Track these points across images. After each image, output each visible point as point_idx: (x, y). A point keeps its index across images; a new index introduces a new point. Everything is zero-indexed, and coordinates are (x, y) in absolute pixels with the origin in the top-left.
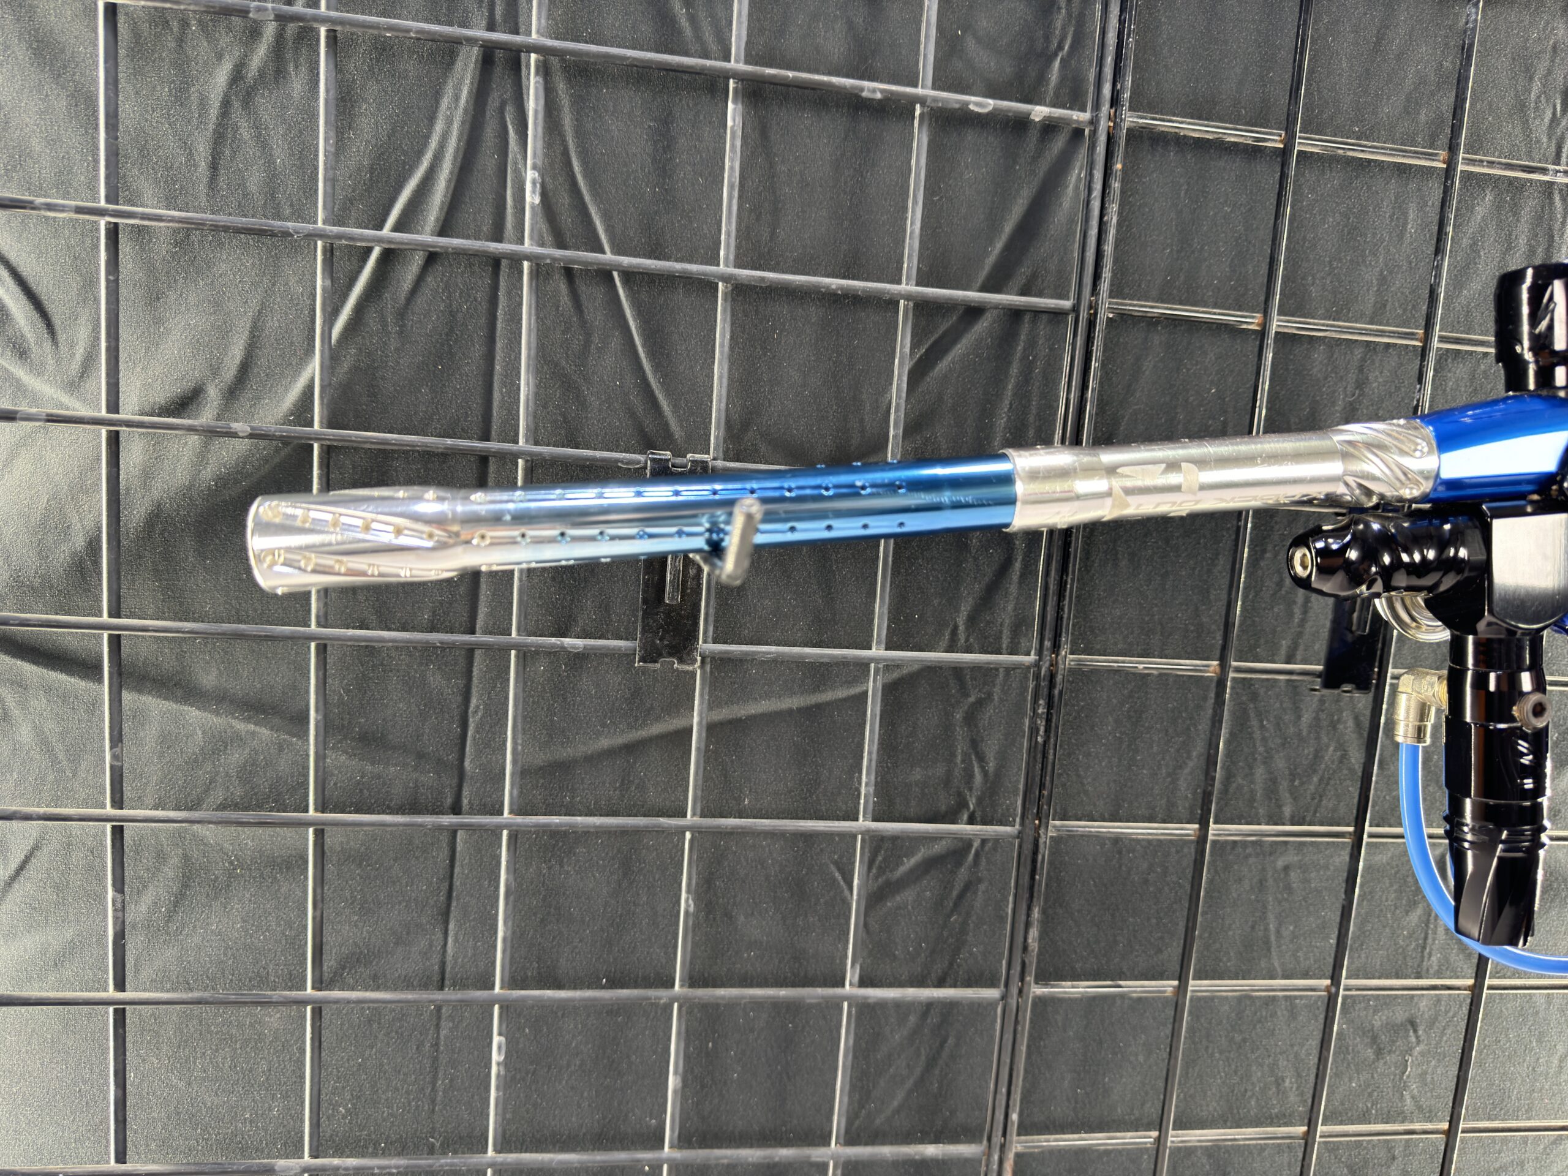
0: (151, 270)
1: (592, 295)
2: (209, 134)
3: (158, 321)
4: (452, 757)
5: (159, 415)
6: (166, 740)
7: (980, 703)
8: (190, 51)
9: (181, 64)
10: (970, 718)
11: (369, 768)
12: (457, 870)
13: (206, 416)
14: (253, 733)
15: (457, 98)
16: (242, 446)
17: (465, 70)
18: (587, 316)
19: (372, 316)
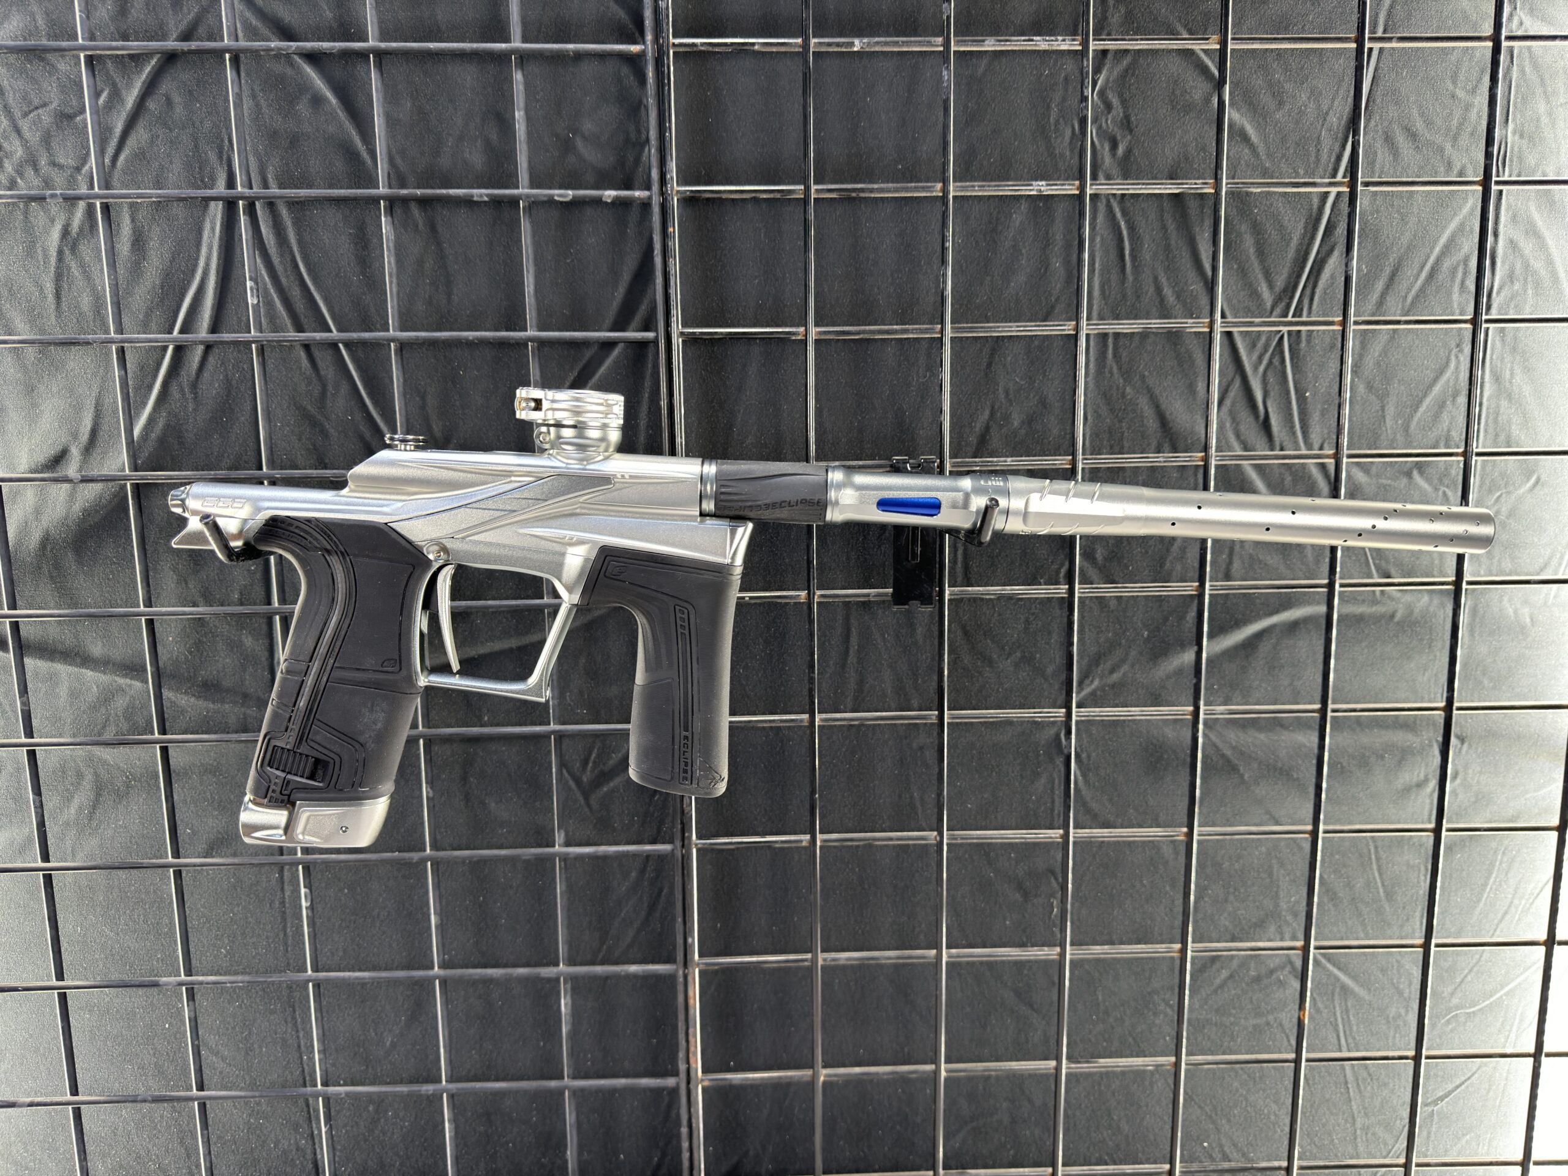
0: (26, 372)
1: (324, 359)
2: (52, 274)
3: (34, 405)
5: (41, 472)
6: (74, 694)
8: (32, 220)
9: (28, 228)
11: (211, 706)
13: (72, 470)
14: (130, 686)
15: (213, 229)
16: (98, 487)
17: (216, 210)
18: (322, 373)
19: (174, 390)
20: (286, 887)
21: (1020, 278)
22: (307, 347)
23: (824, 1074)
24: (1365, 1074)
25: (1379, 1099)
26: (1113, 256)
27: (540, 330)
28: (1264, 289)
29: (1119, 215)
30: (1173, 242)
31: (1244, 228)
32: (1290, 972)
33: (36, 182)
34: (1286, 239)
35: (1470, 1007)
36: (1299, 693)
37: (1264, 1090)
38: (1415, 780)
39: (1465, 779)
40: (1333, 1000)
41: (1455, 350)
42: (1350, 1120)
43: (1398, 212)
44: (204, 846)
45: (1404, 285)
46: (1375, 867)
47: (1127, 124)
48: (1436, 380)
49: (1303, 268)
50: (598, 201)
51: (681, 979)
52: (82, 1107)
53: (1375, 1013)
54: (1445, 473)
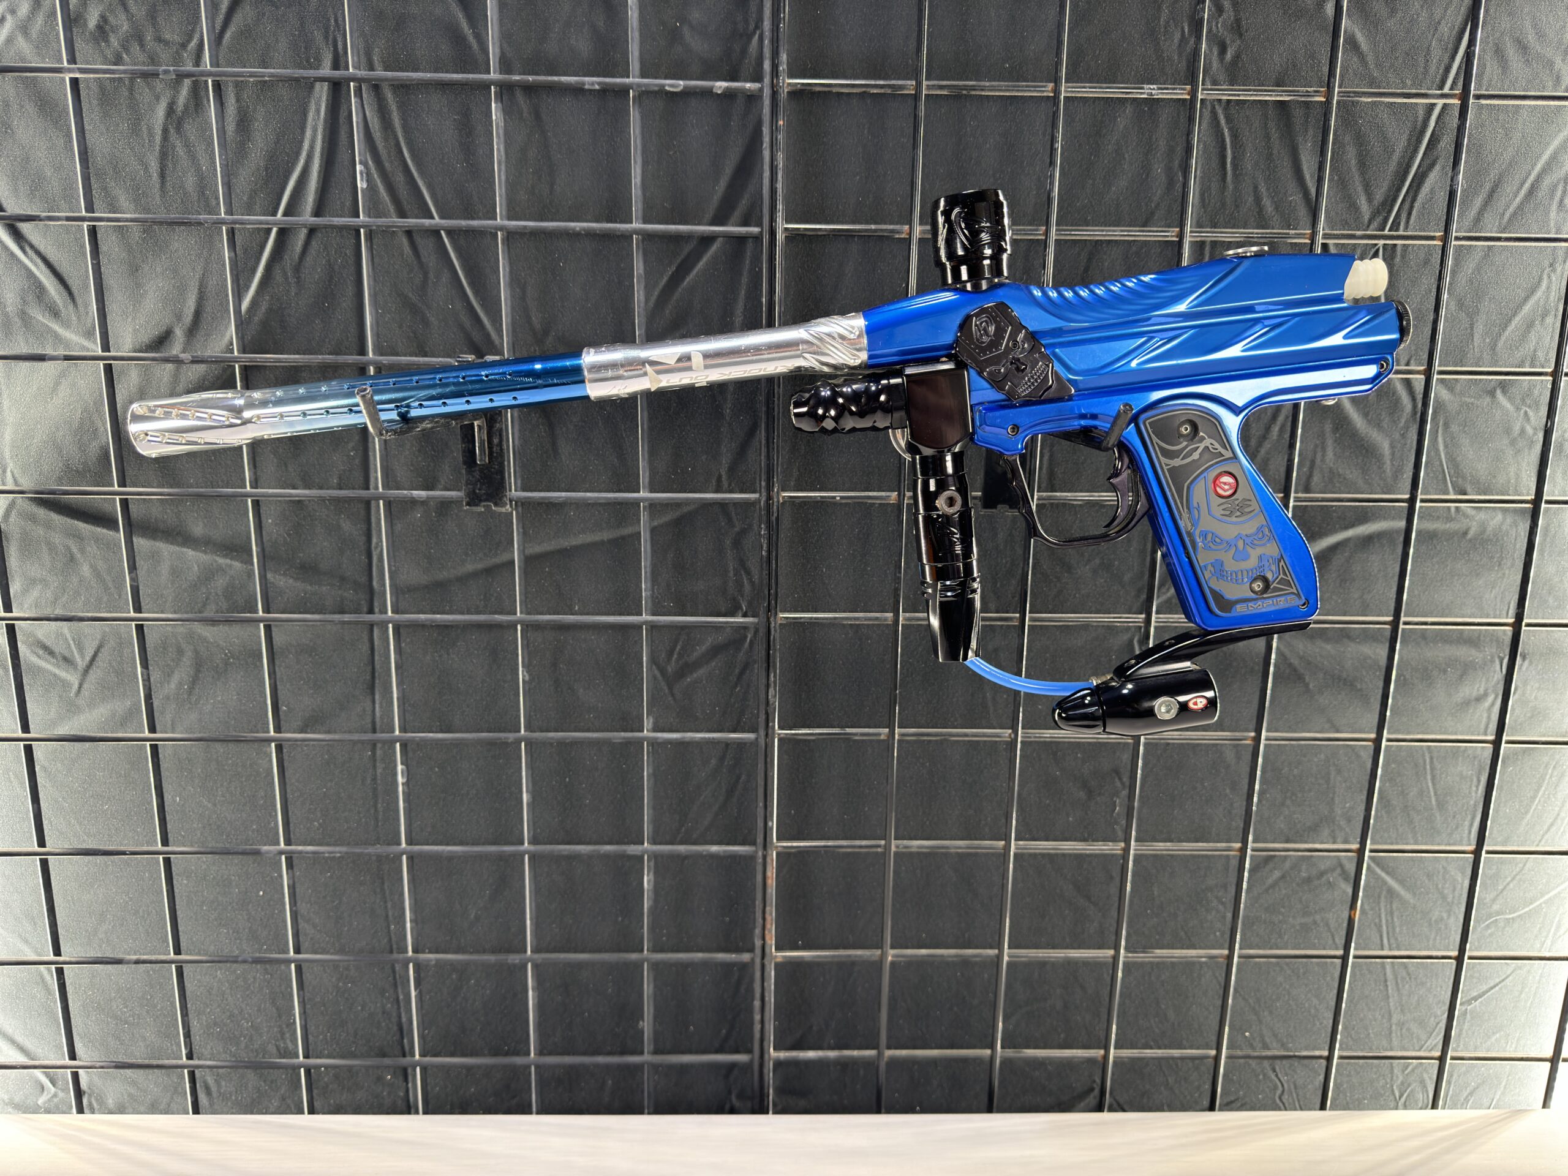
0: (130, 251)
1: (426, 246)
2: (157, 153)
3: (139, 286)
4: (363, 579)
5: (146, 352)
6: (175, 572)
7: (743, 532)
8: (138, 97)
9: (133, 105)
10: (737, 543)
11: (309, 587)
12: (377, 658)
13: (176, 348)
14: (230, 566)
15: (318, 111)
16: (201, 368)
17: (321, 91)
18: (424, 260)
19: (277, 272)
20: (378, 764)
21: (1122, 183)
22: (409, 233)
23: (891, 954)
24: (1404, 974)
25: (1416, 998)
26: (1215, 163)
27: (644, 223)
28: (1363, 202)
29: (1223, 122)
30: (1275, 152)
31: (1347, 138)
32: (1340, 875)
33: (142, 57)
34: (1389, 151)
35: (1510, 913)
36: (1368, 605)
37: (1306, 985)
38: (1475, 694)
39: (1523, 694)
40: (1379, 903)
41: (1548, 270)
42: (1386, 1016)
43: (1503, 126)
44: (299, 723)
45: (1503, 201)
46: (1429, 777)
47: (1237, 28)
48: (1526, 299)
49: (1403, 182)
50: (708, 93)
51: (760, 860)
52: (184, 965)
53: (1419, 916)
54: (1529, 393)
